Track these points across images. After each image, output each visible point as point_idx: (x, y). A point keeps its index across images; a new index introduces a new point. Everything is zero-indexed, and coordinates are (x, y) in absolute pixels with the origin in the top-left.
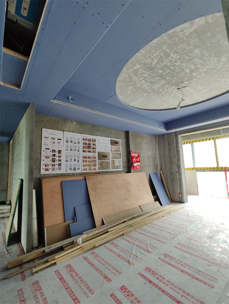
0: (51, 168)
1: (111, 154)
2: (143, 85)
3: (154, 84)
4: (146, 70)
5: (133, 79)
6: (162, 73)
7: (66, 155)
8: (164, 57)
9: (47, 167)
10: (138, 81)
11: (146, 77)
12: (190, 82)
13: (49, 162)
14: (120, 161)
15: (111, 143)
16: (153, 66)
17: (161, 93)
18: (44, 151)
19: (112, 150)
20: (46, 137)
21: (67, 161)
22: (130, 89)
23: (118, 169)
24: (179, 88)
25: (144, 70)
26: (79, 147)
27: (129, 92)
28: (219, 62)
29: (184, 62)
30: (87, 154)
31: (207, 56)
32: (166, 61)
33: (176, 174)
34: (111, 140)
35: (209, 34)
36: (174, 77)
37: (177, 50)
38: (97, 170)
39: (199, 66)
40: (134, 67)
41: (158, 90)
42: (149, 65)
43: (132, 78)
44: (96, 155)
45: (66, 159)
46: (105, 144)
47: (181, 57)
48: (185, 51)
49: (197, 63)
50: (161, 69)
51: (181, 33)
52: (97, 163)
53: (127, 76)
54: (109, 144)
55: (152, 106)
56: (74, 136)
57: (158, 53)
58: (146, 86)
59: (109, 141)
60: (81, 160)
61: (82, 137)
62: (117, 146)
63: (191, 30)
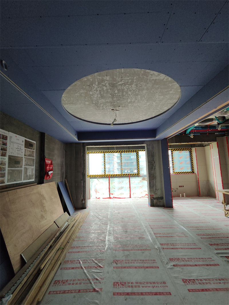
1: (24, 159)
2: (95, 95)
3: (102, 98)
4: (109, 85)
5: (93, 86)
6: (116, 93)
8: (129, 83)
10: (95, 89)
11: (104, 90)
12: (123, 108)
14: (32, 169)
15: (25, 144)
16: (118, 85)
17: (100, 107)
19: (26, 154)
22: (81, 92)
23: (31, 179)
24: (113, 109)
25: (109, 84)
27: (77, 94)
28: (145, 104)
29: (134, 94)
31: (145, 98)
32: (126, 87)
33: (81, 182)
34: (25, 140)
35: (158, 86)
36: (119, 100)
37: (139, 84)
38: (6, 183)
39: (136, 101)
40: (105, 76)
41: (100, 104)
42: (115, 83)
43: (94, 84)
44: (6, 159)
46: (19, 145)
47: (136, 89)
48: (141, 88)
49: (137, 99)
50: (119, 90)
51: (150, 76)
52: (6, 172)
53: (91, 80)
54: (23, 145)
55: (82, 115)
57: (128, 78)
58: (96, 96)
59: (23, 141)
62: (31, 149)
63: (154, 78)
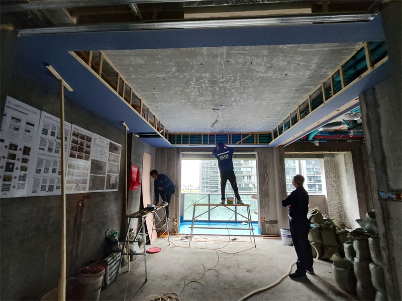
0: (1, 186)
1: (107, 165)
2: (193, 92)
3: (201, 96)
4: (209, 82)
6: (217, 91)
7: (39, 159)
8: (231, 81)
11: (202, 88)
12: (226, 107)
14: (116, 177)
15: (110, 147)
16: (218, 82)
17: (198, 106)
19: (110, 159)
21: (38, 171)
23: (114, 189)
24: (214, 109)
28: (252, 104)
31: (252, 96)
32: (229, 84)
34: (110, 142)
37: (243, 81)
38: (87, 191)
40: (204, 73)
42: (215, 80)
43: (191, 82)
44: (89, 164)
45: (37, 167)
46: (103, 148)
47: (240, 87)
48: (246, 85)
49: (243, 98)
52: (88, 178)
54: (107, 148)
59: (108, 144)
61: (73, 129)
62: (116, 153)
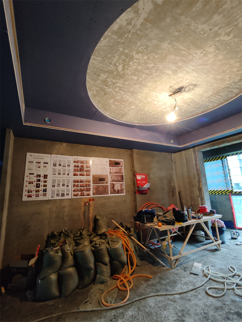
0: (35, 195)
2: (124, 96)
3: (136, 94)
6: (138, 79)
7: (53, 180)
9: (30, 194)
10: (114, 92)
13: (33, 187)
14: (121, 185)
15: (110, 164)
17: (151, 103)
18: (27, 176)
20: (30, 162)
21: (54, 186)
22: (111, 102)
24: (171, 95)
26: (69, 170)
27: (113, 106)
28: (205, 54)
29: (157, 62)
30: (79, 178)
31: (184, 49)
32: (133, 65)
33: (198, 199)
34: (110, 161)
35: (168, 20)
37: (138, 48)
38: (92, 196)
42: (115, 73)
43: (106, 90)
45: (53, 184)
47: (148, 56)
48: (149, 48)
50: (134, 75)
51: (130, 27)
53: (98, 88)
54: (107, 165)
56: (63, 159)
58: (128, 97)
60: (71, 184)
61: (74, 159)
62: (118, 167)
63: (141, 21)
